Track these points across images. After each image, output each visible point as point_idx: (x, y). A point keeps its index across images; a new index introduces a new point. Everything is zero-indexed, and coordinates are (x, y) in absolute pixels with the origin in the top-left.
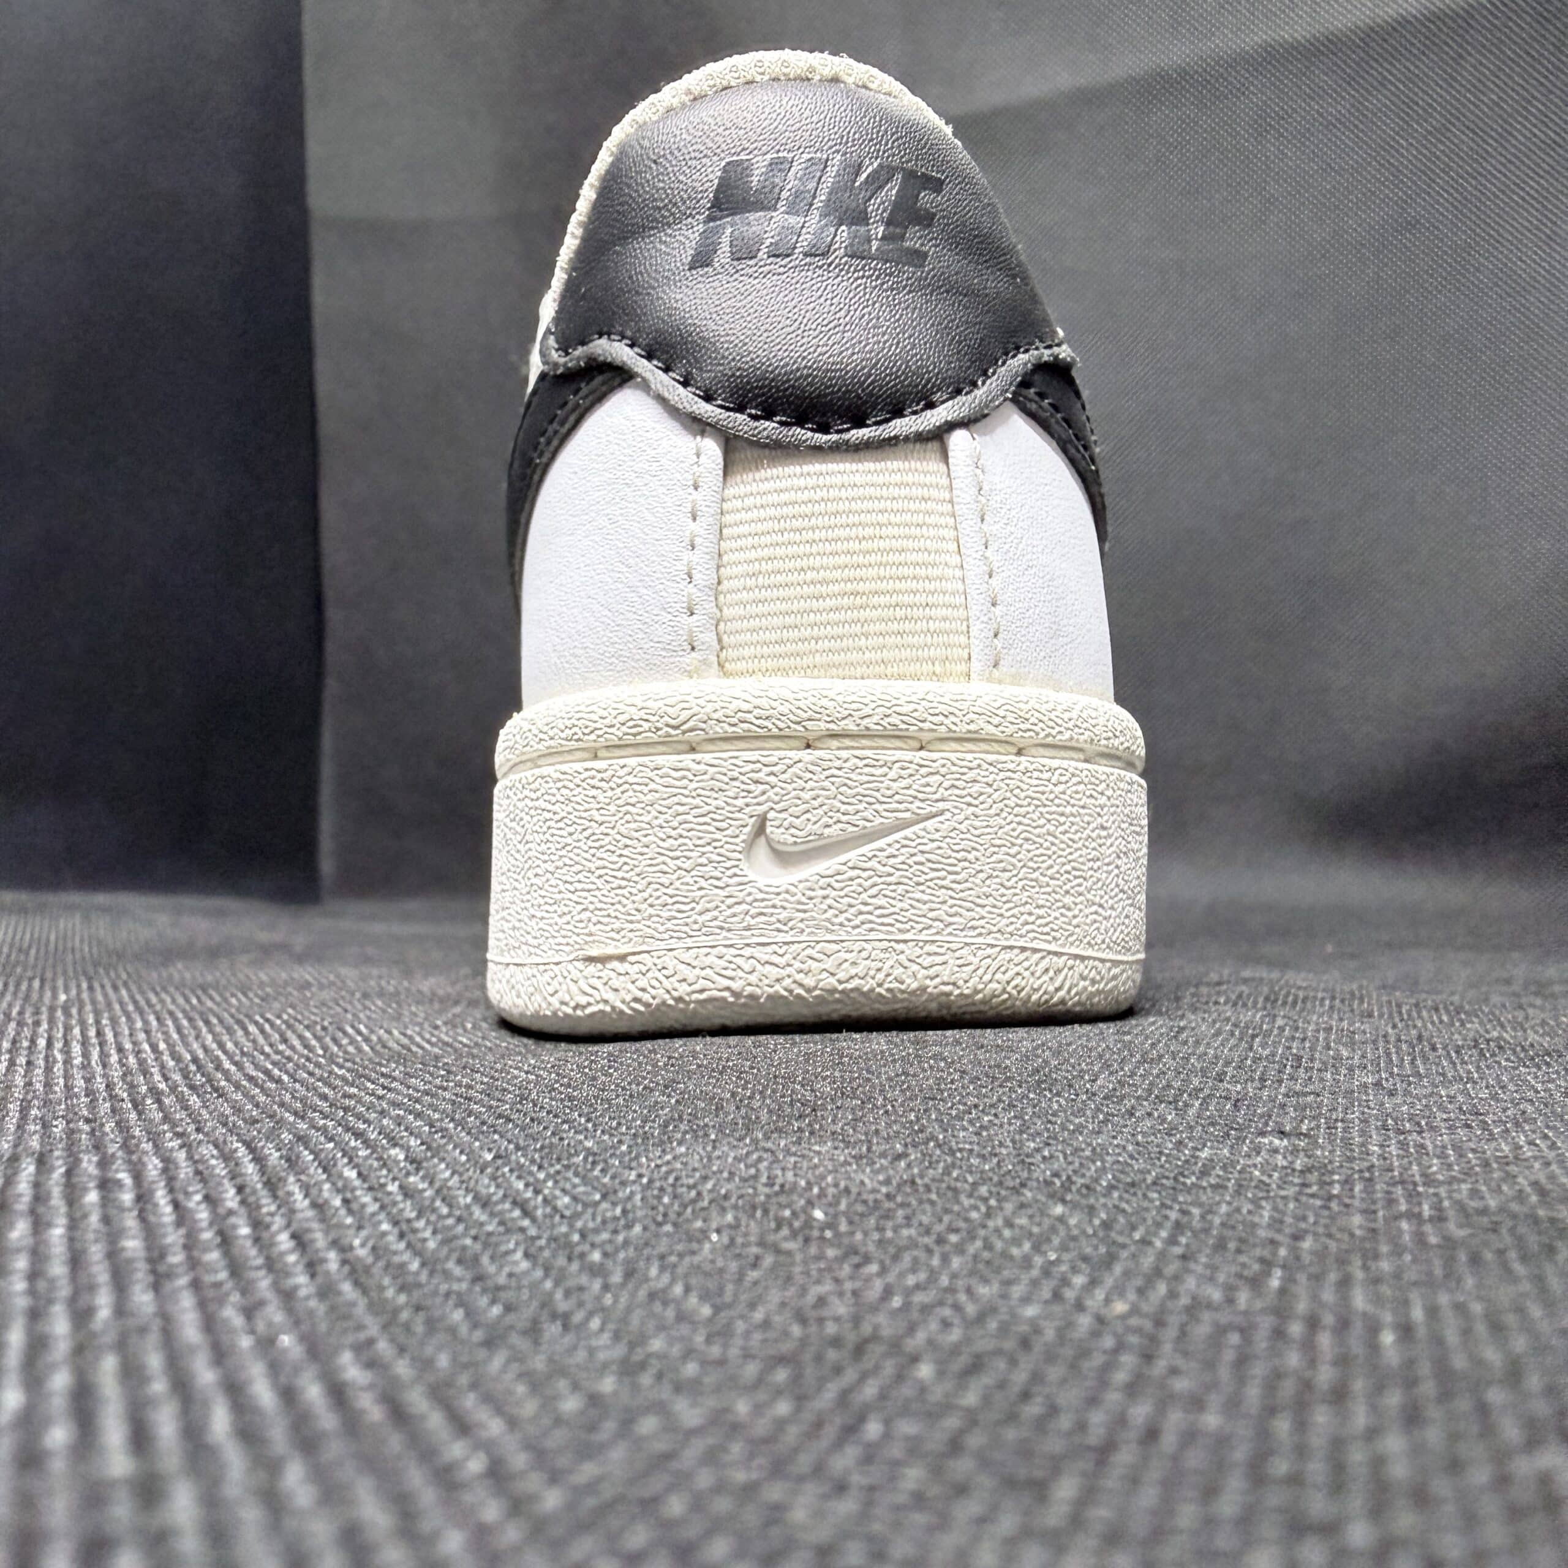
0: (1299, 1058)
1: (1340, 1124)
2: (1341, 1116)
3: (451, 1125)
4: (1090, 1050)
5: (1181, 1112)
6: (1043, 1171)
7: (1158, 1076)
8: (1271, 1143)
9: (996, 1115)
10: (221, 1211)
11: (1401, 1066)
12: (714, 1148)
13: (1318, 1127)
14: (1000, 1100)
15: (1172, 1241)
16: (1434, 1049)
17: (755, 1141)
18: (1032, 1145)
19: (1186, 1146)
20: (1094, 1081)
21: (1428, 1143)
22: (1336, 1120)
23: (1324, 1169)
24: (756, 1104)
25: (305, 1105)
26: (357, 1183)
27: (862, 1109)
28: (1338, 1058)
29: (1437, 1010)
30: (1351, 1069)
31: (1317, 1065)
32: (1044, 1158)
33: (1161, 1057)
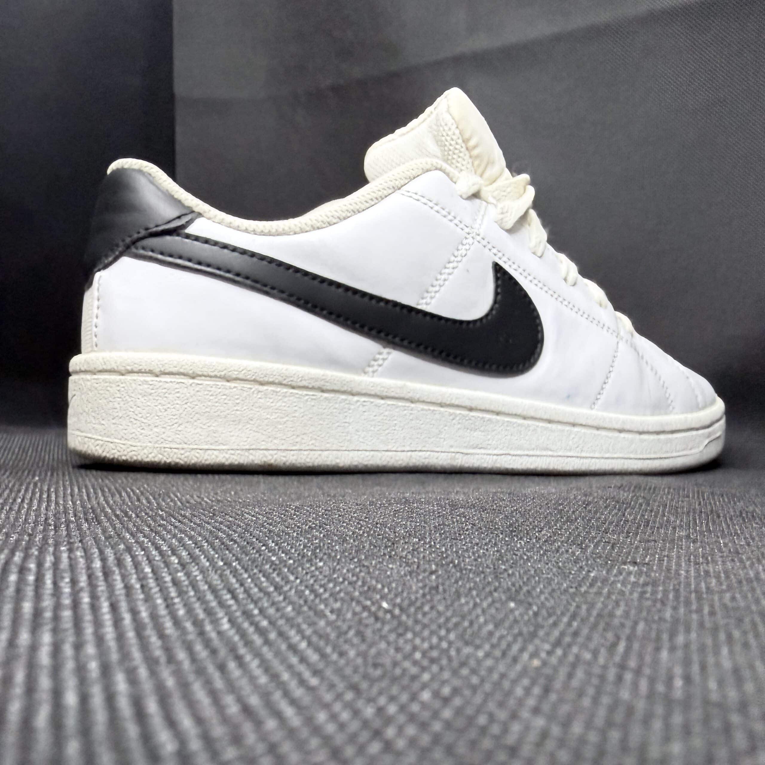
0: (648, 522)
1: (666, 558)
2: (666, 553)
3: (206, 544)
4: (541, 514)
5: (584, 550)
6: (507, 583)
7: (573, 530)
8: (628, 568)
9: (487, 550)
10: (77, 588)
11: (701, 526)
12: (338, 564)
13: (654, 559)
14: (490, 541)
15: (569, 624)
16: (719, 517)
17: (360, 561)
18: (503, 567)
19: (584, 570)
20: (540, 531)
21: (711, 570)
22: (665, 556)
23: (655, 583)
24: (364, 539)
25: (138, 529)
26: (150, 575)
27: (418, 543)
28: (668, 521)
29: (722, 496)
30: (674, 528)
31: (657, 525)
32: (509, 575)
33: (576, 519)
